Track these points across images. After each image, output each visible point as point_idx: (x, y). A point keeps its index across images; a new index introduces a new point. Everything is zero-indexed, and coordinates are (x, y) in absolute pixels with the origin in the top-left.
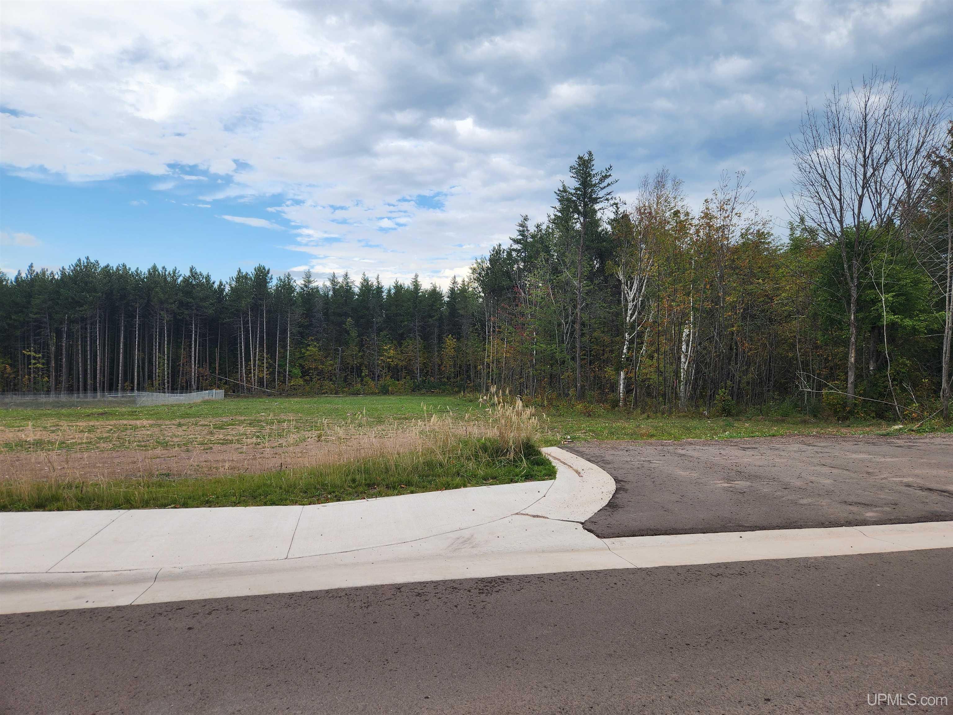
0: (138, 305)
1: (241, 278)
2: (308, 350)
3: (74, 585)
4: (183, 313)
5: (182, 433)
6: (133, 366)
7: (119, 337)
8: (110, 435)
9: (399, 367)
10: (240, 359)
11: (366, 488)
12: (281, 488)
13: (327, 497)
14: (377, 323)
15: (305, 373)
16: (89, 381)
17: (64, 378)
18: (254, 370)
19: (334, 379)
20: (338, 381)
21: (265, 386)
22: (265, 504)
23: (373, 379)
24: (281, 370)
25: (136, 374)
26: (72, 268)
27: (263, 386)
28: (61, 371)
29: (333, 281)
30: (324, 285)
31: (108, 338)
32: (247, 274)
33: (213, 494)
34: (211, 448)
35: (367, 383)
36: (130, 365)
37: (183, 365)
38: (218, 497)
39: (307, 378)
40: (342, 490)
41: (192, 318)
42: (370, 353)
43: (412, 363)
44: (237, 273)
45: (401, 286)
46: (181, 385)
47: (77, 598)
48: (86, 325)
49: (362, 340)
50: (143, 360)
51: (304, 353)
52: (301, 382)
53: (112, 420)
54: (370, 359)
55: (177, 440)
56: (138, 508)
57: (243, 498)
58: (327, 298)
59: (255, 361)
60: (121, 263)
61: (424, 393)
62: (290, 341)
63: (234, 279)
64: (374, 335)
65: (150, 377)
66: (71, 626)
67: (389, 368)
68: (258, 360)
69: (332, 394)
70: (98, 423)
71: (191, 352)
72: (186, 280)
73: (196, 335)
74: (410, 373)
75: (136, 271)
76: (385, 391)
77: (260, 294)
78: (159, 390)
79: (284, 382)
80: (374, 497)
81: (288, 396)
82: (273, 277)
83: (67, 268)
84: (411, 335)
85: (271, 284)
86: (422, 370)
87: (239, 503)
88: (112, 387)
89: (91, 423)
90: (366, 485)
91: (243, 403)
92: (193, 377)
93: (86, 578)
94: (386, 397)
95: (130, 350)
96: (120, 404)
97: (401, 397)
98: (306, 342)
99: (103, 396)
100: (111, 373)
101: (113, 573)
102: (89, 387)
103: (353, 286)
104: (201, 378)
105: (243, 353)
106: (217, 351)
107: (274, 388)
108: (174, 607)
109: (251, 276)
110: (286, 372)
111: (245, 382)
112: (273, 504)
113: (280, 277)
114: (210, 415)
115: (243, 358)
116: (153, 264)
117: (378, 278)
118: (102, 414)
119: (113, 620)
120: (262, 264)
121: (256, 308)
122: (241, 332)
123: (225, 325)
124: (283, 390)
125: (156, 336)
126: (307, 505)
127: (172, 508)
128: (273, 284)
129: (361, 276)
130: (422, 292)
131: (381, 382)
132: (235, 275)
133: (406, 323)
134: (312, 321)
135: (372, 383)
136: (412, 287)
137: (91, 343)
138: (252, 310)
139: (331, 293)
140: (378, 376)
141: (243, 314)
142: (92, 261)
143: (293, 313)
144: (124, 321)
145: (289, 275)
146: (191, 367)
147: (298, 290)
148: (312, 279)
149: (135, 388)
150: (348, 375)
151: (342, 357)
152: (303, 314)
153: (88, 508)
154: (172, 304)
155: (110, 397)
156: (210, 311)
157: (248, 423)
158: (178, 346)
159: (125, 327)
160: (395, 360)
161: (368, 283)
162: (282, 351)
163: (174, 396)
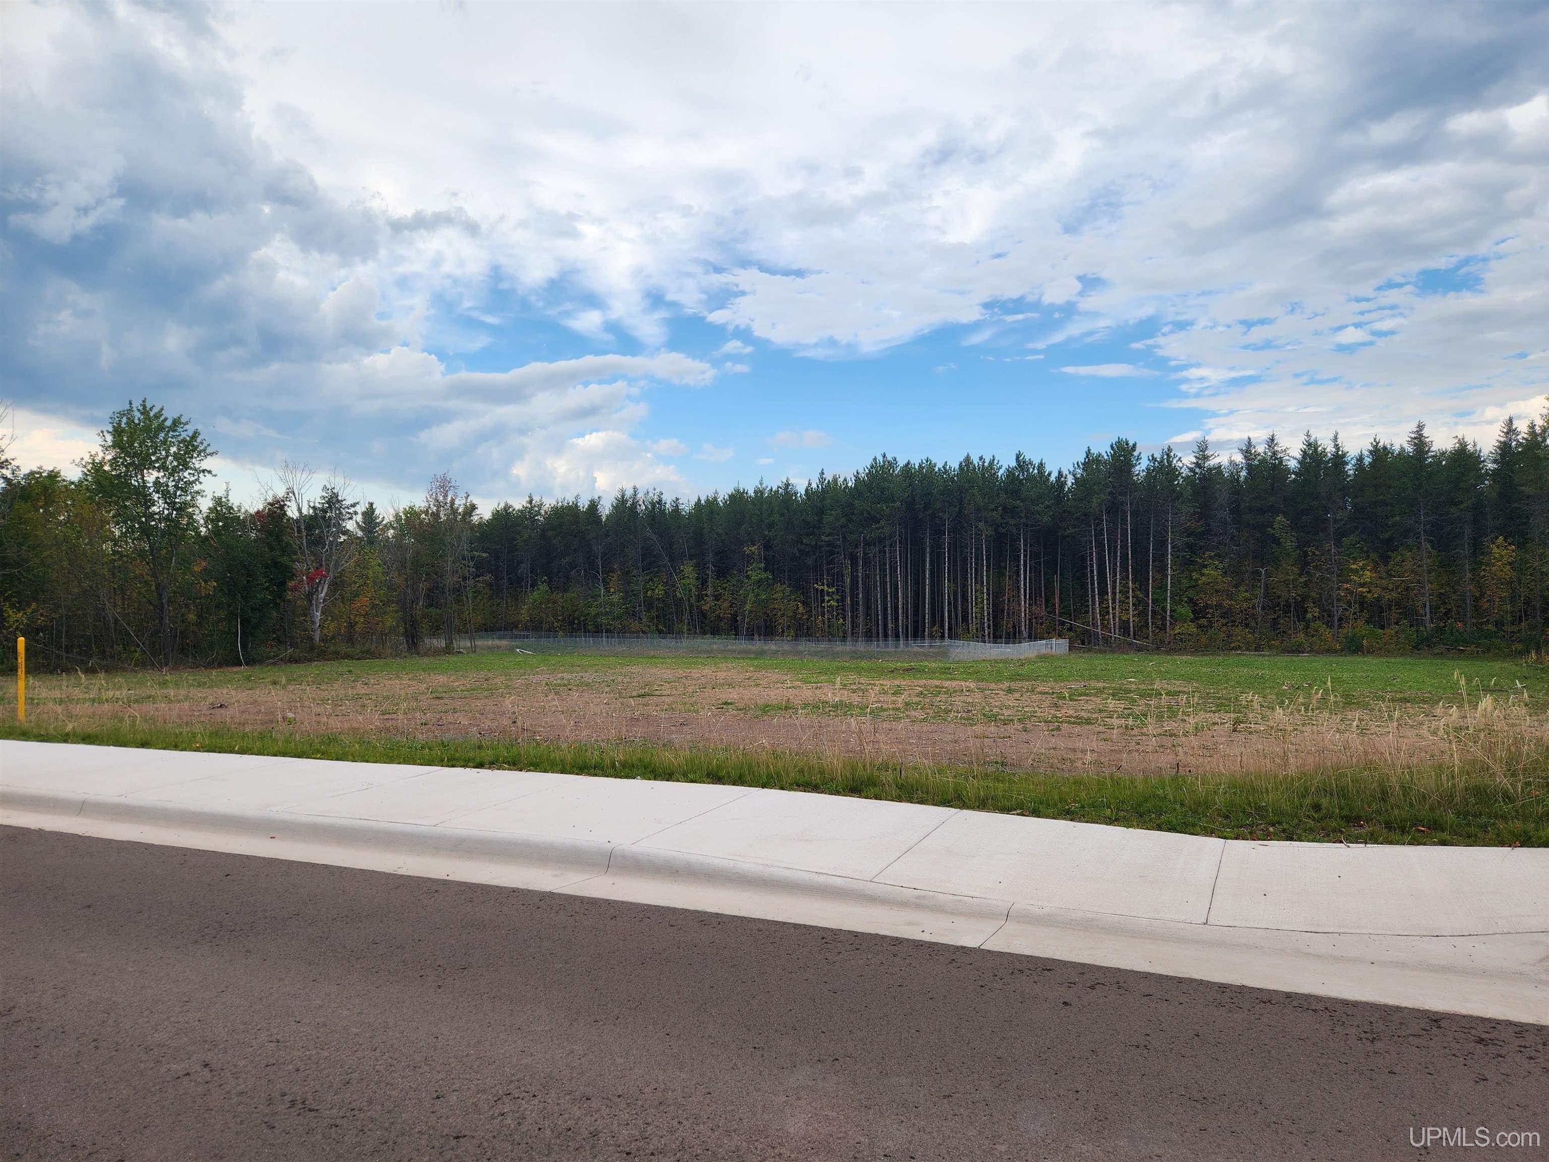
0: (947, 516)
1: (1091, 462)
2: (1203, 575)
3: (904, 904)
4: (1007, 523)
5: (1016, 703)
6: (942, 603)
7: (925, 561)
8: (921, 699)
9: (1384, 602)
10: (1092, 592)
11: (1343, 823)
12: (1182, 805)
13: (1268, 829)
14: (1335, 522)
15: (1199, 613)
16: (890, 625)
17: (861, 620)
18: (1114, 609)
19: (1253, 624)
20: (1261, 627)
21: (1132, 634)
22: (1159, 828)
23: (1329, 625)
24: (1157, 608)
25: (946, 615)
26: (867, 471)
27: (1129, 635)
28: (857, 609)
29: (1248, 452)
30: (1231, 462)
31: (911, 564)
32: (1100, 455)
33: (1075, 801)
34: (1058, 729)
35: (1317, 631)
36: (938, 603)
37: (1009, 601)
38: (1083, 807)
39: (1203, 621)
40: (1296, 821)
41: (1020, 530)
42: (1322, 578)
43: (1412, 594)
44: (1085, 455)
45: (1385, 448)
46: (1006, 630)
47: (910, 924)
48: (885, 547)
49: (1306, 554)
50: (955, 594)
51: (1197, 580)
52: (1192, 628)
53: (921, 678)
54: (1322, 589)
55: (1009, 712)
56: (973, 808)
57: (1122, 814)
58: (1237, 482)
59: (1114, 593)
60: (924, 458)
61: (1442, 653)
62: (1171, 561)
63: (1081, 467)
64: (1330, 546)
65: (965, 619)
66: (908, 961)
67: (1362, 604)
68: (1120, 592)
69: (1250, 651)
70: (904, 683)
71: (1018, 582)
72: (1010, 472)
73: (1025, 556)
74: (1408, 612)
75: (943, 467)
76: (1354, 647)
77: (1121, 486)
78: (977, 637)
79: (1163, 628)
80: (1361, 843)
81: (1171, 651)
82: (1142, 455)
83: (861, 471)
84: (1410, 541)
85: (1137, 468)
86: (1434, 609)
87: (1116, 820)
88: (917, 633)
89: (897, 682)
90: (1342, 818)
91: (1099, 661)
92: (1023, 620)
93: (918, 897)
94: (1359, 659)
95: (938, 581)
96: (927, 656)
97: (1388, 659)
98: (1200, 561)
99: (907, 645)
100: (916, 613)
101: (951, 897)
102: (890, 632)
103: (1287, 458)
104: (1034, 620)
105: (1096, 582)
106: (1057, 578)
107: (1147, 638)
108: (1039, 965)
109: (1106, 457)
110: (1166, 612)
111: (1099, 627)
112: (1172, 829)
113: (1153, 456)
114: (1050, 677)
115: (1096, 590)
116: (966, 455)
117: (1336, 438)
118: (908, 670)
119: (958, 965)
120: (1123, 437)
121: (1114, 509)
122: (1091, 548)
123: (1067, 539)
124: (1162, 642)
125: (971, 559)
126: (1231, 839)
127: (1018, 814)
128: (1141, 467)
129: (1303, 438)
130: (1432, 457)
131: (1347, 630)
132: (1081, 458)
133: (1398, 518)
134: (1209, 525)
135: (1327, 633)
136: (1409, 449)
137: (891, 571)
138: (1108, 513)
139: (1244, 473)
140: (1340, 619)
141: (1095, 520)
142: (889, 458)
143: (1177, 514)
144: (930, 539)
145: (1170, 450)
146: (1020, 605)
147: (1185, 472)
148: (1208, 453)
149: (946, 635)
150: (1279, 617)
151: (1266, 585)
152: (1195, 513)
153: (911, 801)
154: (992, 510)
155: (915, 647)
156: (1046, 519)
157: (1109, 694)
158: (1000, 574)
159: (931, 547)
160: (1374, 589)
161: (1316, 449)
162: (1159, 576)
163: (998, 648)
